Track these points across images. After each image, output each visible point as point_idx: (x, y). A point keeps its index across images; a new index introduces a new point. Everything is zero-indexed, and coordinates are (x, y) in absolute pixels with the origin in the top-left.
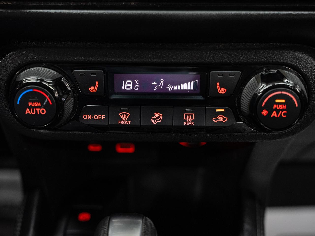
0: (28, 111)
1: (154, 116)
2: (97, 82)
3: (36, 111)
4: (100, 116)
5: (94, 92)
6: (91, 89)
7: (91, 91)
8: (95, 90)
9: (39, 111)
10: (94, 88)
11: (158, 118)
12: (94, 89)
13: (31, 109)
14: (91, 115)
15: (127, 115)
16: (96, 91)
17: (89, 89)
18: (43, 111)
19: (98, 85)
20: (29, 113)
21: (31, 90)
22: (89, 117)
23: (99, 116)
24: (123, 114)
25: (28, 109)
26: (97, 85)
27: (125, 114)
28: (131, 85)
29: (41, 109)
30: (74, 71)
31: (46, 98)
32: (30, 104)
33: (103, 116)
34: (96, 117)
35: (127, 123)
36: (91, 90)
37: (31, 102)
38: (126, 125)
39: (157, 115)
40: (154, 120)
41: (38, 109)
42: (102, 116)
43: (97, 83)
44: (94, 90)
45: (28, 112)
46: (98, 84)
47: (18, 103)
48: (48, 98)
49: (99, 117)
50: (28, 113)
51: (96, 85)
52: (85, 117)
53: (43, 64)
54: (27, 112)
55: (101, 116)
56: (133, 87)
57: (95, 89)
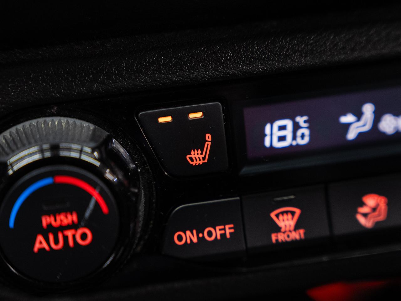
0: (40, 243)
1: (363, 204)
2: (207, 135)
3: (66, 238)
4: (220, 230)
5: (201, 164)
6: (193, 156)
7: (191, 163)
8: (204, 159)
9: (74, 236)
10: (202, 154)
11: (374, 209)
12: (201, 156)
13: (51, 237)
14: (195, 232)
15: (293, 213)
16: (206, 161)
17: (188, 157)
18: (84, 236)
19: (210, 143)
20: (44, 249)
21: (48, 181)
22: (191, 237)
23: (218, 228)
24: (282, 213)
25: (40, 238)
26: (208, 145)
27: (287, 212)
28: (288, 133)
29: (80, 232)
30: (140, 114)
31: (90, 196)
32: (46, 221)
33: (230, 228)
34: (210, 234)
35: (295, 236)
36: (191, 159)
37: (49, 216)
38: (294, 242)
39: (371, 201)
40: (365, 215)
41: (69, 233)
42: (227, 227)
43: (207, 139)
44: (201, 159)
45: (41, 246)
46: (210, 140)
47: (12, 224)
48: (96, 196)
49: (217, 232)
50: (42, 250)
51: (207, 143)
52: (180, 238)
53: (53, 108)
54: (37, 246)
55: (224, 229)
56: (294, 138)
57: (203, 156)
